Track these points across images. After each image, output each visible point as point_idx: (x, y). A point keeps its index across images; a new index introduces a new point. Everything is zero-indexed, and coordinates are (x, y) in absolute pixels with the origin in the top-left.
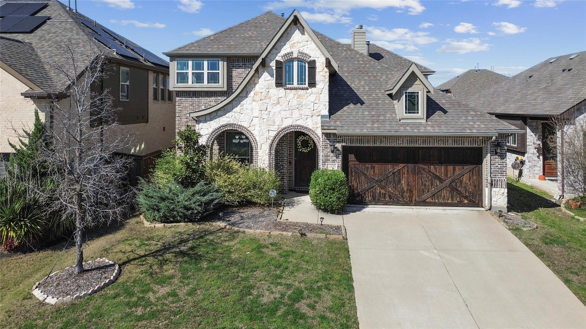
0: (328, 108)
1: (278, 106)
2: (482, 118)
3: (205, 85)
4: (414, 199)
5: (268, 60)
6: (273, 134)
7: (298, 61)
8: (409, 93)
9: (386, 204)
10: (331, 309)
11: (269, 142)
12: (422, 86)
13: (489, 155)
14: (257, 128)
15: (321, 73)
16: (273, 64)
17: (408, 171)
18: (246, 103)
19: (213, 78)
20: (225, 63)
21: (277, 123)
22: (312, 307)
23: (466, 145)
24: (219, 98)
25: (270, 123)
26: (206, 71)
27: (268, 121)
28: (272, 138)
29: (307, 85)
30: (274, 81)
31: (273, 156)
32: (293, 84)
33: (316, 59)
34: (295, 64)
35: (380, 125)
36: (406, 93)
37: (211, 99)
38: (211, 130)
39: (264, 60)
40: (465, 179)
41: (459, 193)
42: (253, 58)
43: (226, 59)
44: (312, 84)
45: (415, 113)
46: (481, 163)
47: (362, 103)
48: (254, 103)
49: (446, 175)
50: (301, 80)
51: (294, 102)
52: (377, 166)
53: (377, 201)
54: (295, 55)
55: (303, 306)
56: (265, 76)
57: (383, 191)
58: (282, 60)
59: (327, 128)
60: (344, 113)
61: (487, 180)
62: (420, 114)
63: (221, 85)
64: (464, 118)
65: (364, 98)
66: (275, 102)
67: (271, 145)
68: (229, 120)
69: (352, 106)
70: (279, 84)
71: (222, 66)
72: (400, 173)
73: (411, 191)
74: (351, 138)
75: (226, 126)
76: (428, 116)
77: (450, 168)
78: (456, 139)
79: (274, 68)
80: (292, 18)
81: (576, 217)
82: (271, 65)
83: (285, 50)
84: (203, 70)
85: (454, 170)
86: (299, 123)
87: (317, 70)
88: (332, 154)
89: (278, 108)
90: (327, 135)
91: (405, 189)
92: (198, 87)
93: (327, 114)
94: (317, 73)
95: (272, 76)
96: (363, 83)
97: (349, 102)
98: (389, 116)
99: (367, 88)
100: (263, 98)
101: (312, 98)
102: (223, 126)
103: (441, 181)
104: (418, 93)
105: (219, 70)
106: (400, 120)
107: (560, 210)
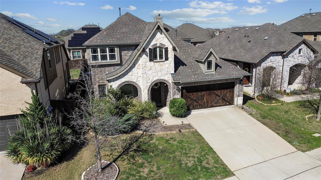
0: (174, 70)
3: (108, 61)
4: (209, 105)
5: (145, 48)
6: (149, 84)
7: (159, 48)
9: (198, 109)
11: (148, 88)
12: (214, 57)
13: (238, 84)
15: (171, 54)
17: (207, 94)
18: (134, 70)
19: (113, 57)
21: (151, 79)
23: (230, 81)
24: (116, 67)
25: (147, 79)
29: (164, 59)
30: (148, 59)
31: (150, 95)
32: (157, 59)
33: (168, 47)
35: (198, 77)
36: (207, 61)
37: (111, 68)
38: (117, 85)
40: (228, 95)
41: (226, 101)
43: (118, 46)
44: (167, 59)
45: (210, 69)
46: (234, 88)
47: (186, 65)
48: (139, 70)
49: (221, 94)
50: (161, 57)
51: (159, 68)
52: (194, 93)
53: (195, 108)
54: (158, 45)
56: (144, 56)
57: (197, 104)
58: (152, 48)
59: (176, 80)
61: (237, 94)
63: (117, 60)
64: (229, 70)
65: (185, 62)
66: (149, 69)
68: (126, 79)
69: (181, 67)
70: (151, 60)
71: (117, 50)
72: (203, 95)
73: (208, 102)
75: (125, 82)
76: (215, 70)
77: (223, 91)
80: (157, 26)
81: (263, 104)
82: (147, 50)
83: (153, 43)
84: (106, 53)
86: (161, 78)
88: (177, 91)
89: (151, 72)
90: (175, 83)
91: (206, 102)
92: (104, 62)
93: (174, 73)
94: (168, 54)
95: (147, 56)
98: (199, 71)
99: (184, 57)
100: (143, 67)
101: (167, 66)
103: (219, 96)
104: (212, 60)
105: (115, 53)
106: (205, 73)
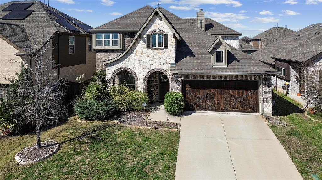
0: (174, 59)
1: (148, 58)
2: (258, 65)
3: (111, 47)
4: (221, 108)
5: (142, 34)
6: (146, 73)
7: (158, 34)
8: (218, 51)
9: (206, 110)
10: (161, 171)
11: (144, 77)
12: (225, 48)
13: (262, 85)
14: (137, 70)
15: (171, 41)
16: (145, 36)
17: (218, 93)
18: (132, 56)
19: (115, 43)
20: (121, 35)
21: (148, 67)
22: (152, 170)
23: (249, 80)
24: (119, 53)
25: (144, 67)
26: (111, 39)
27: (142, 66)
28: (145, 75)
29: (163, 47)
30: (146, 45)
31: (146, 85)
32: (156, 47)
33: (168, 34)
34: (157, 36)
35: (202, 69)
36: (216, 51)
37: (114, 53)
38: (113, 71)
39: (140, 34)
40: (249, 98)
41: (246, 105)
42: (135, 32)
43: (121, 33)
44: (166, 47)
45: (221, 62)
46: (258, 90)
47: (194, 56)
48: (136, 57)
49: (239, 95)
50: (160, 44)
51: (157, 56)
52: (201, 90)
53: (201, 108)
54: (157, 31)
55: (147, 170)
56: (141, 42)
57: (204, 104)
58: (150, 34)
59: (173, 70)
60: (184, 62)
61: (261, 98)
62: (224, 63)
63: (119, 46)
64: (248, 65)
65: (195, 53)
66: (147, 56)
67: (145, 79)
68: (123, 65)
69: (188, 58)
70: (148, 47)
71: (120, 36)
72: (213, 94)
73: (219, 104)
74: (186, 76)
75: (121, 68)
76: (229, 63)
77: (241, 92)
78: (243, 76)
79: (146, 38)
80: (155, 12)
81: (312, 119)
82: (144, 36)
83: (152, 29)
84: (110, 39)
85: (243, 93)
86: (159, 67)
87: (168, 39)
88: (176, 84)
89: (148, 59)
90: (174, 74)
91: (216, 103)
92: (107, 47)
93: (174, 62)
94: (168, 41)
95: (145, 42)
96: (195, 44)
97: (187, 55)
98: (207, 63)
99: (197, 47)
100: (140, 54)
101: (166, 54)
102: (120, 69)
103: (236, 99)
104: (223, 51)
105: (118, 39)
106: (213, 66)
107: (305, 115)
